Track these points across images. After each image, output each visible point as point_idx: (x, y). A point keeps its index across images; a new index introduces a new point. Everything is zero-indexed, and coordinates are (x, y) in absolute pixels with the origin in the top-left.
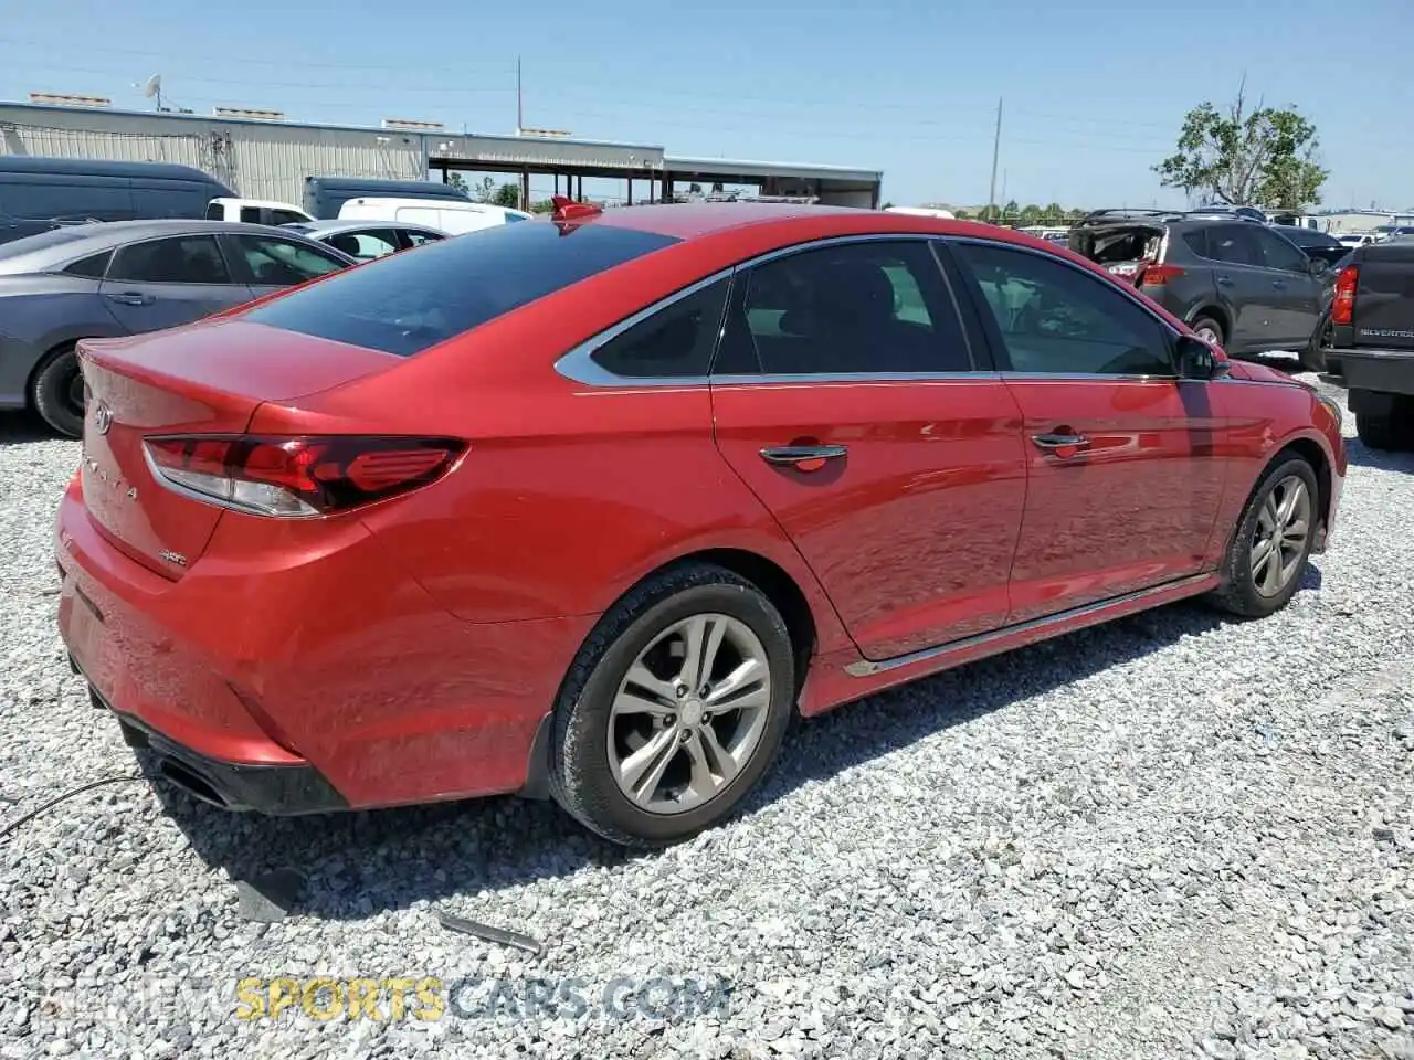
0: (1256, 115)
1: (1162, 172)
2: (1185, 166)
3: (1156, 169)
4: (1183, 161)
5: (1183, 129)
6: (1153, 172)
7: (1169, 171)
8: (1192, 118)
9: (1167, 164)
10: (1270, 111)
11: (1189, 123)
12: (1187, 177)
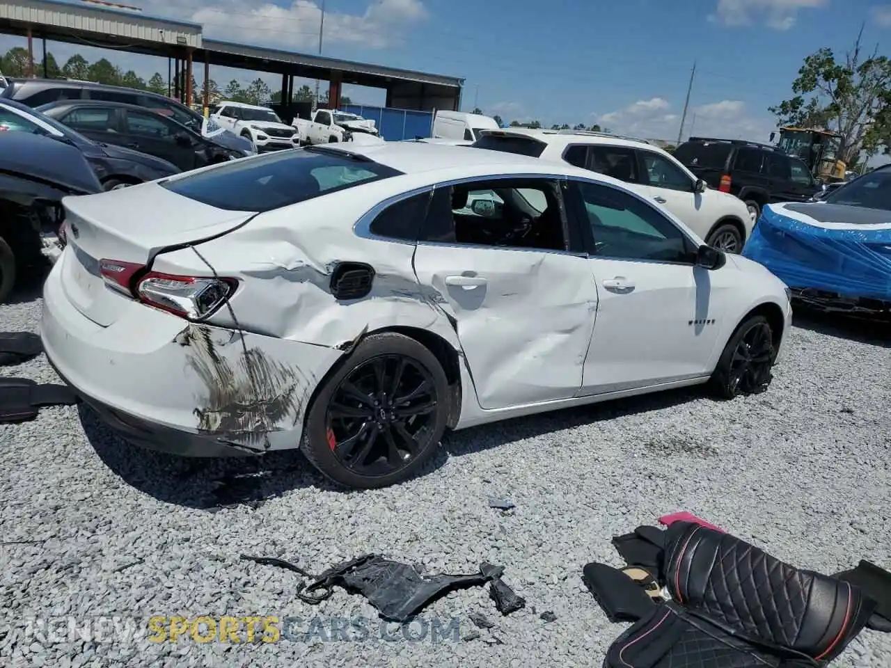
0: (870, 62)
1: (779, 114)
2: (801, 108)
3: (774, 111)
4: (800, 104)
5: (800, 72)
6: (770, 111)
7: (785, 112)
8: (810, 61)
9: (784, 105)
10: (883, 59)
11: (807, 66)
12: (801, 119)
